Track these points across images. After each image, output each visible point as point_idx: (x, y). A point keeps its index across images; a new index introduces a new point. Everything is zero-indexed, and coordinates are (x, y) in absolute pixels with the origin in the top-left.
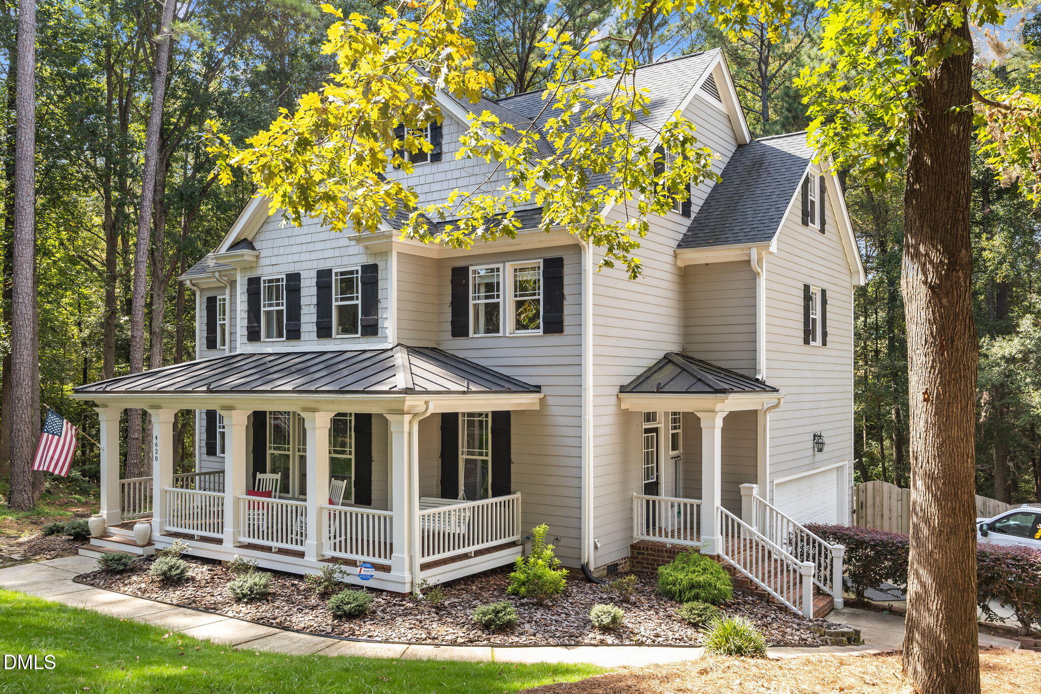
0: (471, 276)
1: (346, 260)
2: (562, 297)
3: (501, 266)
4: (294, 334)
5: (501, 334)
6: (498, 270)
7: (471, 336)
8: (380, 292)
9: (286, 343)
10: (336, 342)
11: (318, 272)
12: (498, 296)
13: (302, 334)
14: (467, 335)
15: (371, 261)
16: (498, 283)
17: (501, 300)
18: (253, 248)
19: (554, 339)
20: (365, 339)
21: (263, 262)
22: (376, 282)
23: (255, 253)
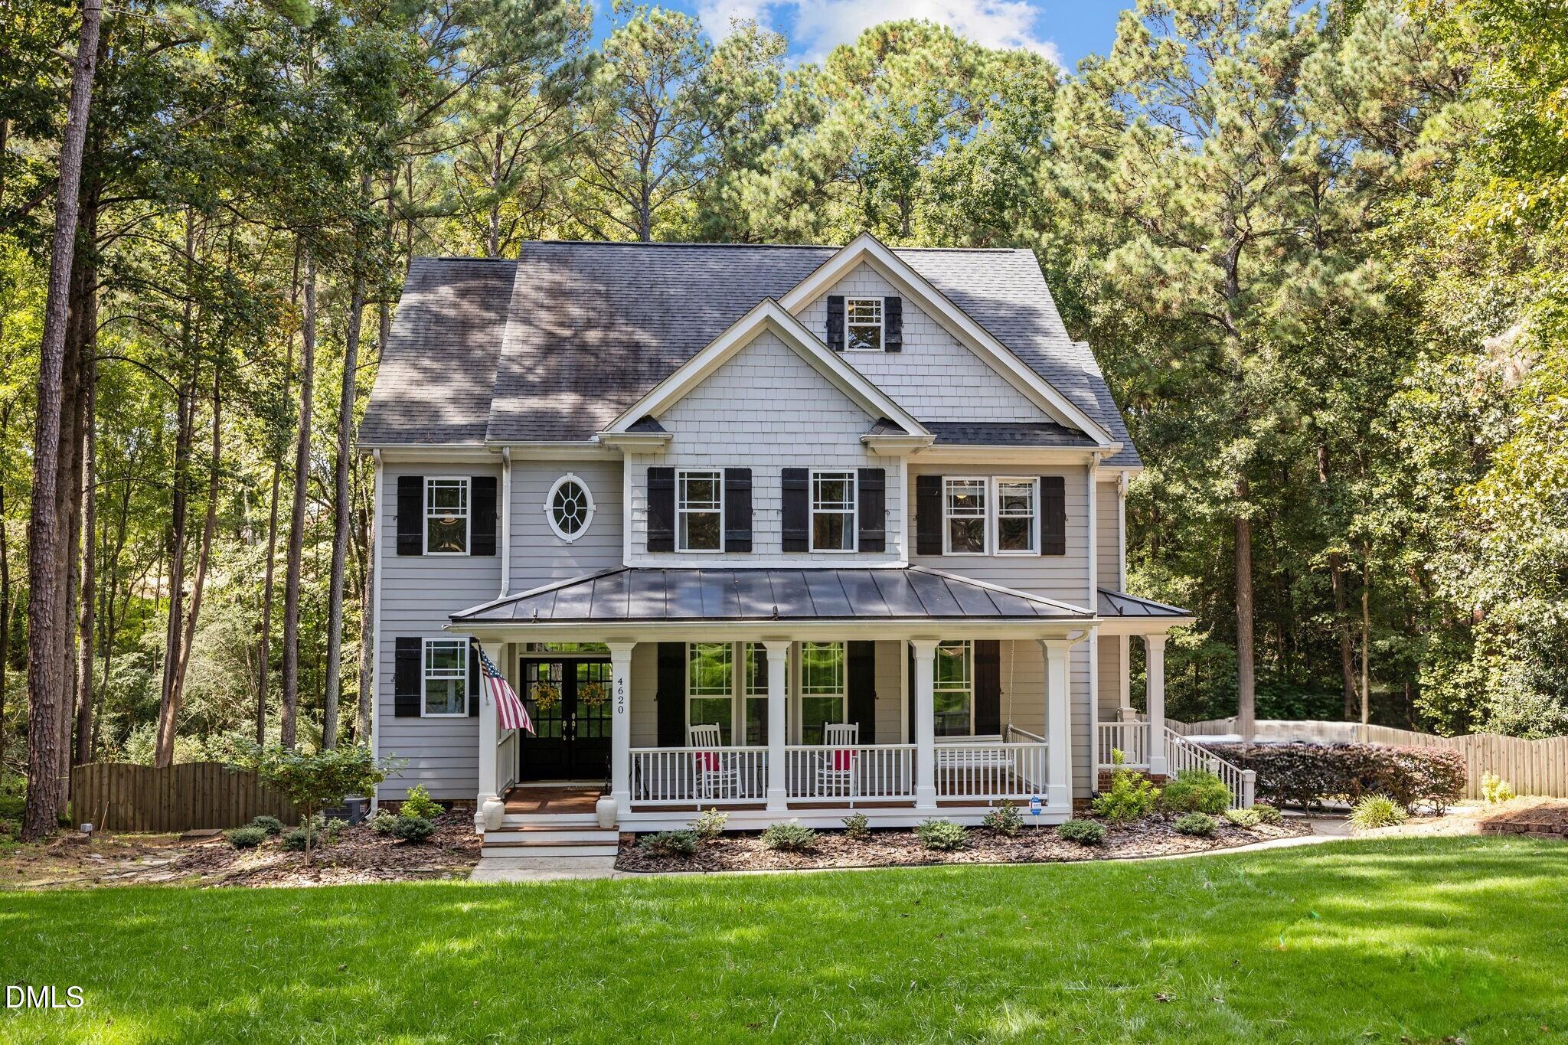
0: (944, 487)
1: (831, 460)
2: (1063, 517)
3: (986, 479)
4: (741, 544)
5: (986, 552)
6: (982, 483)
7: (945, 553)
8: (887, 501)
9: (724, 557)
10: (815, 557)
11: (784, 471)
12: (982, 512)
13: (754, 546)
14: (940, 553)
15: (872, 465)
16: (982, 498)
17: (986, 516)
18: (661, 429)
19: (1053, 561)
20: (864, 555)
21: (677, 448)
22: (883, 491)
23: (661, 434)
